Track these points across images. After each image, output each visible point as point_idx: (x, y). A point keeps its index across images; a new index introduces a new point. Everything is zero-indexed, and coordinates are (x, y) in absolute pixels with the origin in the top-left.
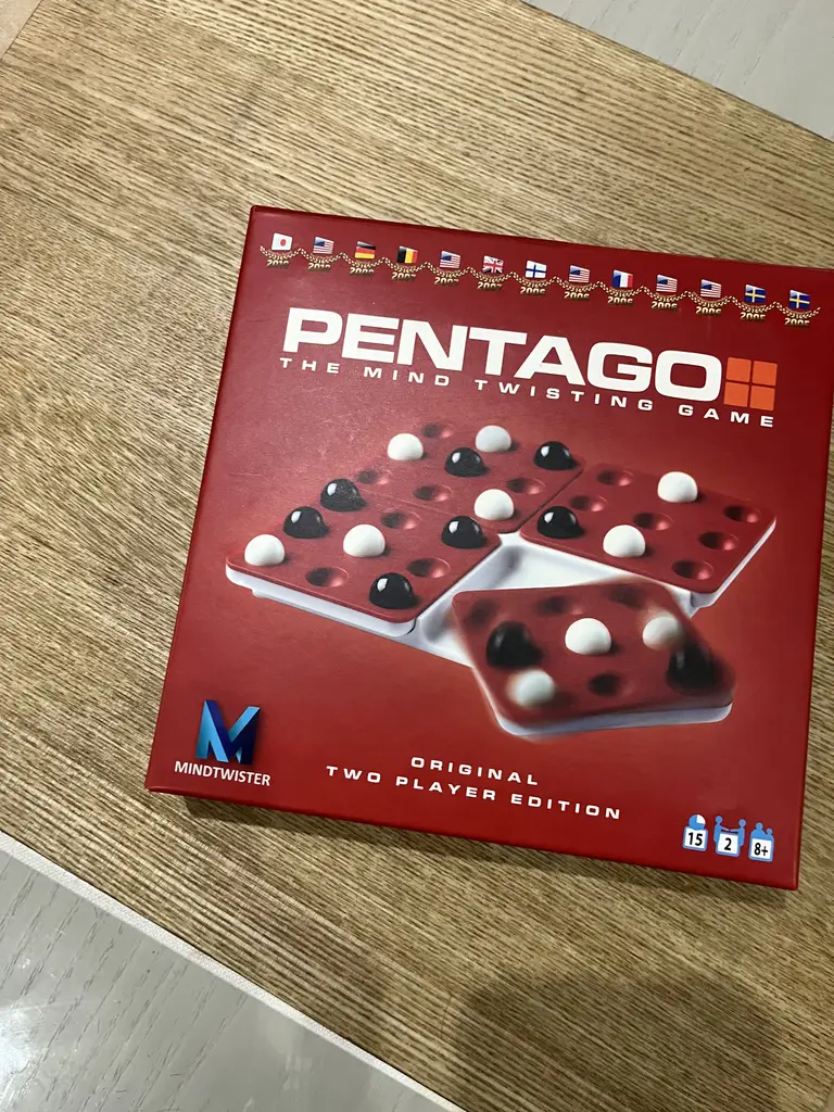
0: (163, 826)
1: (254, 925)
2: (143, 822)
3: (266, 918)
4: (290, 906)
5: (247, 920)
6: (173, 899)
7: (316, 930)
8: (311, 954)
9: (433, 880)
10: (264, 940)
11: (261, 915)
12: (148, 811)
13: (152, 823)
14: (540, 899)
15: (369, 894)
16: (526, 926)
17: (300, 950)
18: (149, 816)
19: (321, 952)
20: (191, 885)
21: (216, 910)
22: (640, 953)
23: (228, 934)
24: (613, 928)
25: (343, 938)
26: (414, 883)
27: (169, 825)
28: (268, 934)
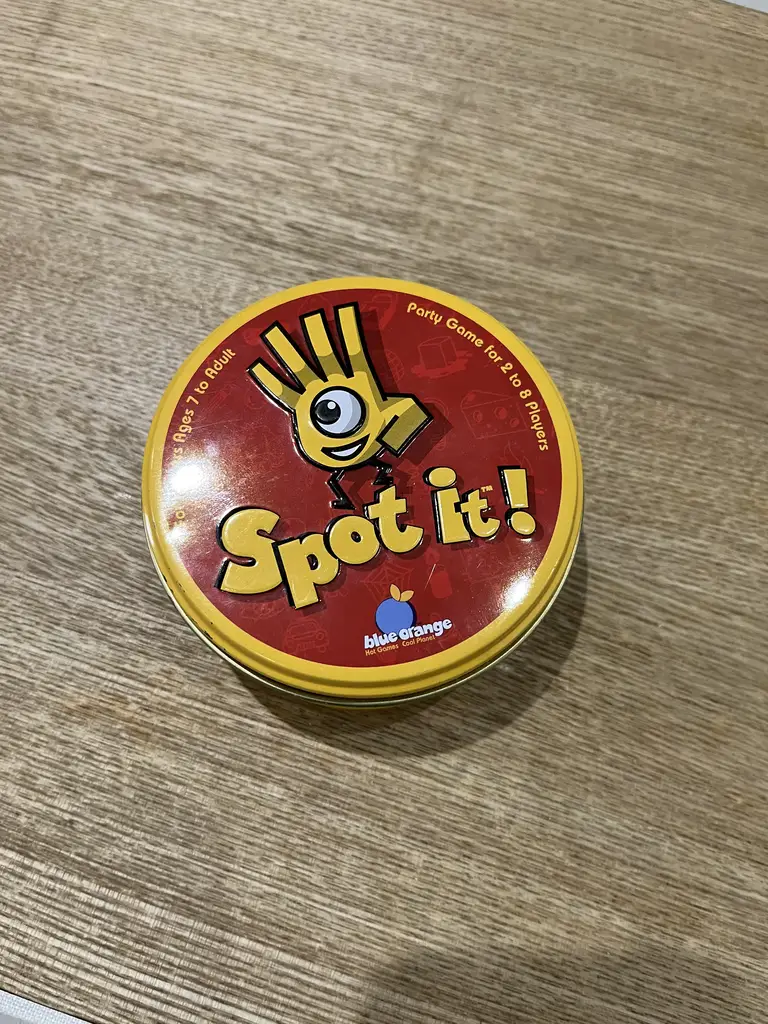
0: (52, 878)
1: (199, 988)
2: (23, 878)
3: (213, 974)
4: (243, 949)
5: (187, 983)
6: (81, 975)
7: (283, 975)
8: (282, 1009)
9: (427, 868)
10: (215, 1005)
11: (206, 971)
12: (27, 862)
13: (35, 877)
14: (567, 862)
15: (344, 907)
16: (557, 902)
17: (268, 1008)
18: (29, 868)
19: (294, 1003)
20: (102, 950)
21: (141, 977)
22: (704, 903)
23: (164, 1008)
24: (665, 879)
25: (322, 977)
26: (404, 879)
27: (60, 874)
28: (219, 995)
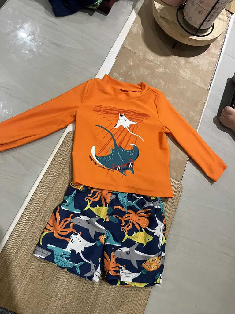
3: (29, 219)
4: (31, 222)
5: (29, 216)
22: (24, 276)
25: (26, 231)
